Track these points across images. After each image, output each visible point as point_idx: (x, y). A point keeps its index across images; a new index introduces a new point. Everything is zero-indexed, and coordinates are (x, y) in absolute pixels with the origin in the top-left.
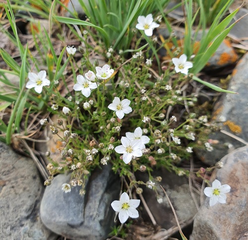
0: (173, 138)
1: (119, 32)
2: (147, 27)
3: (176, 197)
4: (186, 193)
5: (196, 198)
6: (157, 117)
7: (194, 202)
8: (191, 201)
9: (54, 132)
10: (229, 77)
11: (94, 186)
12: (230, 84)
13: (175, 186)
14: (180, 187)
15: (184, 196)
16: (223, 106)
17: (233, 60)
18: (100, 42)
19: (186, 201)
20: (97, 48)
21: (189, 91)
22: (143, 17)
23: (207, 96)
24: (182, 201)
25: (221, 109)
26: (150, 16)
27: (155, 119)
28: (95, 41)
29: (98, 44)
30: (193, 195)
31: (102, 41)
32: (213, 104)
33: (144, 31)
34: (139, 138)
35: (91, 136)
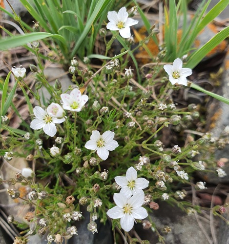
0: (177, 172)
1: (79, 32)
2: (121, 25)
3: (181, 231)
4: (192, 224)
5: (205, 226)
6: (151, 145)
7: (203, 234)
8: (200, 233)
9: (13, 196)
10: (221, 70)
11: (78, 240)
12: (225, 81)
13: (177, 216)
14: (183, 217)
15: (190, 227)
16: (221, 109)
17: (222, 48)
18: (53, 46)
19: (193, 233)
20: (51, 53)
21: (175, 95)
22: (114, 12)
23: (197, 98)
24: (189, 236)
25: (219, 113)
26: (123, 10)
27: (148, 146)
28: (46, 45)
29: (50, 49)
30: (200, 225)
31: (56, 44)
32: (206, 106)
33: (118, 31)
34: (134, 181)
35: (61, 173)
